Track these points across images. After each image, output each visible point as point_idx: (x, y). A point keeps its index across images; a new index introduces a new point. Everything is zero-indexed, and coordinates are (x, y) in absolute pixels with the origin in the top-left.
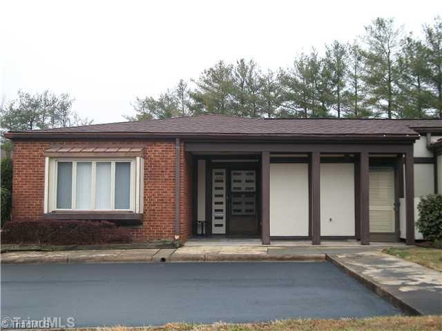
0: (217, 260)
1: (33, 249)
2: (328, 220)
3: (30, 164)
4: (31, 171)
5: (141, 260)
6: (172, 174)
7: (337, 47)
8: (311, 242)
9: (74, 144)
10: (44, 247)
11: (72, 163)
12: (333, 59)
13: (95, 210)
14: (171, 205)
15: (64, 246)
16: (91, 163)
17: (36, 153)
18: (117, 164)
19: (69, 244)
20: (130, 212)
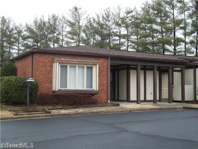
0: (149, 110)
1: (59, 108)
2: (150, 93)
3: (43, 65)
4: (43, 69)
5: (122, 111)
6: (106, 73)
7: (53, 17)
8: (153, 103)
9: (64, 57)
10: (63, 107)
11: (67, 66)
12: (52, 22)
13: (78, 89)
14: (105, 87)
15: (72, 106)
16: (75, 66)
17: (46, 60)
18: (87, 67)
19: (74, 105)
20: (93, 90)
